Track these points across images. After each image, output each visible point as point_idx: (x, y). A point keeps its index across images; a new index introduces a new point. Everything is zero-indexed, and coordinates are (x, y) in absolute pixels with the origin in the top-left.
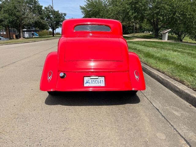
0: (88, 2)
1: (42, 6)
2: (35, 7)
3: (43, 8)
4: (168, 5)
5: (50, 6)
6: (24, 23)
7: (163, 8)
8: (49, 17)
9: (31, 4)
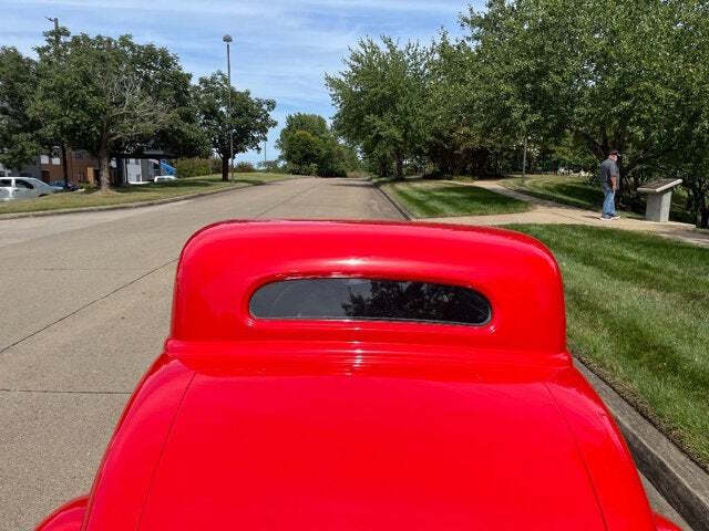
0: (356, 64)
1: (189, 76)
2: (164, 79)
3: (194, 82)
4: (665, 84)
5: (220, 73)
6: (115, 134)
7: (647, 97)
8: (212, 113)
9: (150, 67)
